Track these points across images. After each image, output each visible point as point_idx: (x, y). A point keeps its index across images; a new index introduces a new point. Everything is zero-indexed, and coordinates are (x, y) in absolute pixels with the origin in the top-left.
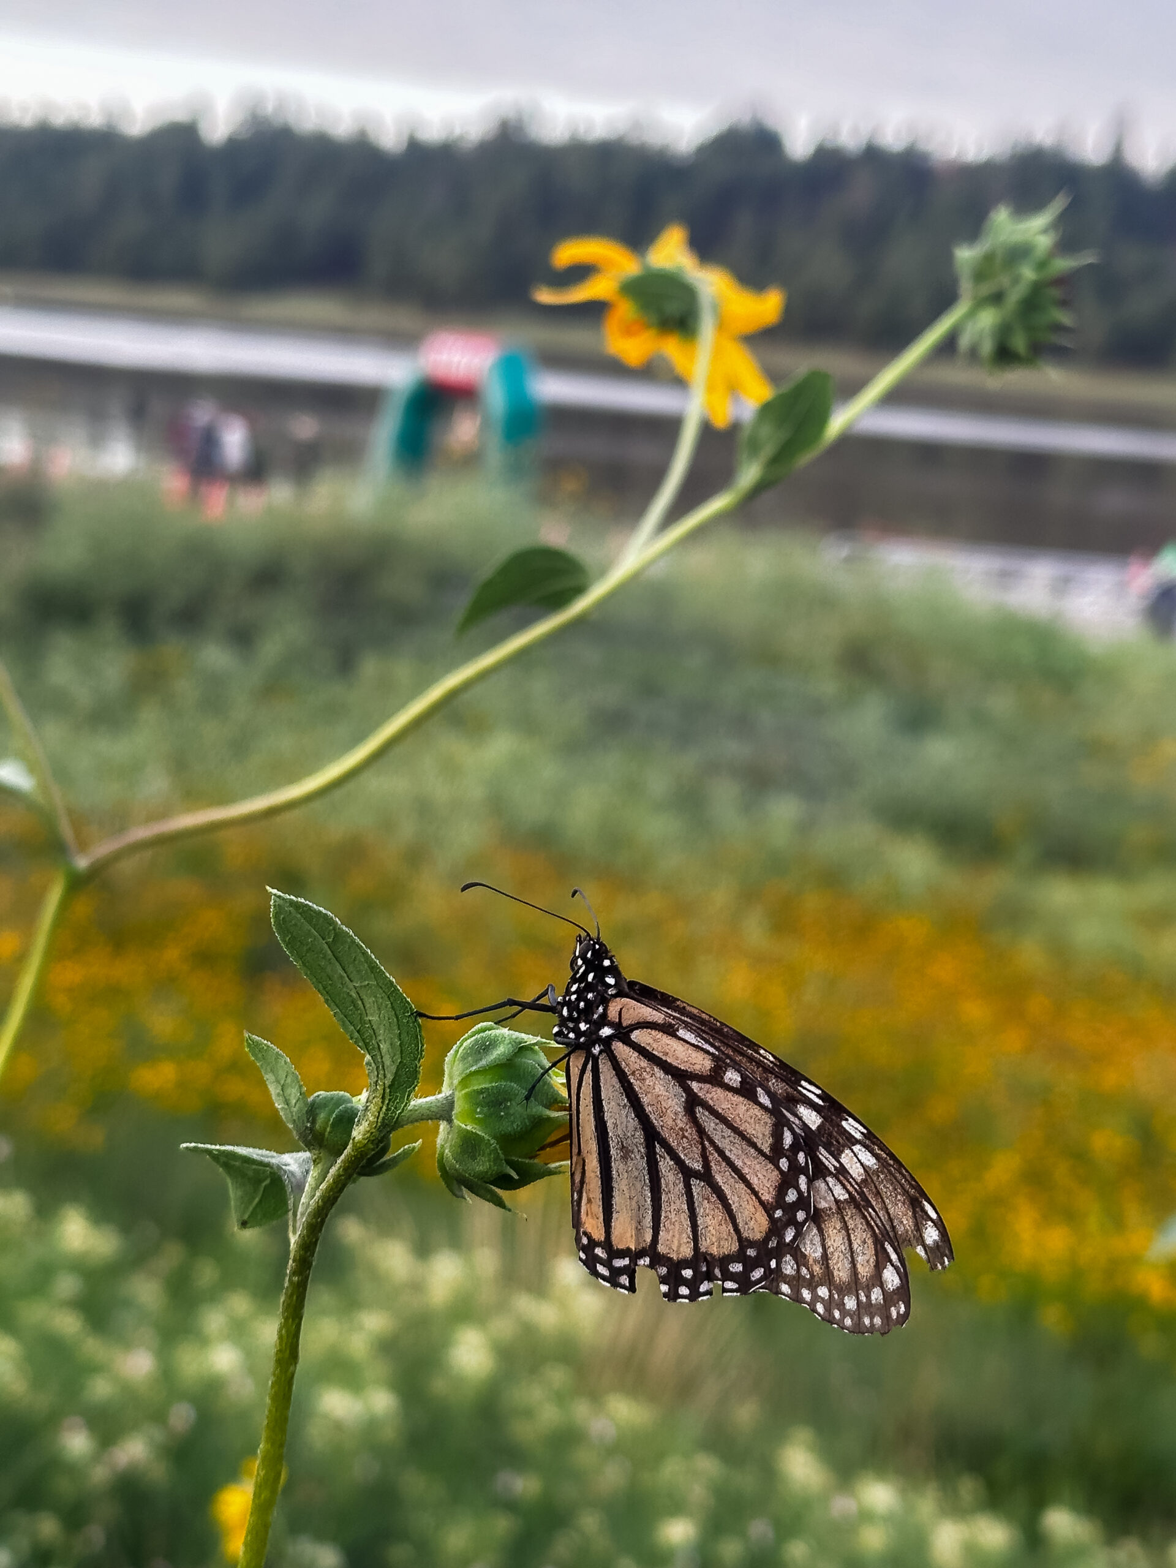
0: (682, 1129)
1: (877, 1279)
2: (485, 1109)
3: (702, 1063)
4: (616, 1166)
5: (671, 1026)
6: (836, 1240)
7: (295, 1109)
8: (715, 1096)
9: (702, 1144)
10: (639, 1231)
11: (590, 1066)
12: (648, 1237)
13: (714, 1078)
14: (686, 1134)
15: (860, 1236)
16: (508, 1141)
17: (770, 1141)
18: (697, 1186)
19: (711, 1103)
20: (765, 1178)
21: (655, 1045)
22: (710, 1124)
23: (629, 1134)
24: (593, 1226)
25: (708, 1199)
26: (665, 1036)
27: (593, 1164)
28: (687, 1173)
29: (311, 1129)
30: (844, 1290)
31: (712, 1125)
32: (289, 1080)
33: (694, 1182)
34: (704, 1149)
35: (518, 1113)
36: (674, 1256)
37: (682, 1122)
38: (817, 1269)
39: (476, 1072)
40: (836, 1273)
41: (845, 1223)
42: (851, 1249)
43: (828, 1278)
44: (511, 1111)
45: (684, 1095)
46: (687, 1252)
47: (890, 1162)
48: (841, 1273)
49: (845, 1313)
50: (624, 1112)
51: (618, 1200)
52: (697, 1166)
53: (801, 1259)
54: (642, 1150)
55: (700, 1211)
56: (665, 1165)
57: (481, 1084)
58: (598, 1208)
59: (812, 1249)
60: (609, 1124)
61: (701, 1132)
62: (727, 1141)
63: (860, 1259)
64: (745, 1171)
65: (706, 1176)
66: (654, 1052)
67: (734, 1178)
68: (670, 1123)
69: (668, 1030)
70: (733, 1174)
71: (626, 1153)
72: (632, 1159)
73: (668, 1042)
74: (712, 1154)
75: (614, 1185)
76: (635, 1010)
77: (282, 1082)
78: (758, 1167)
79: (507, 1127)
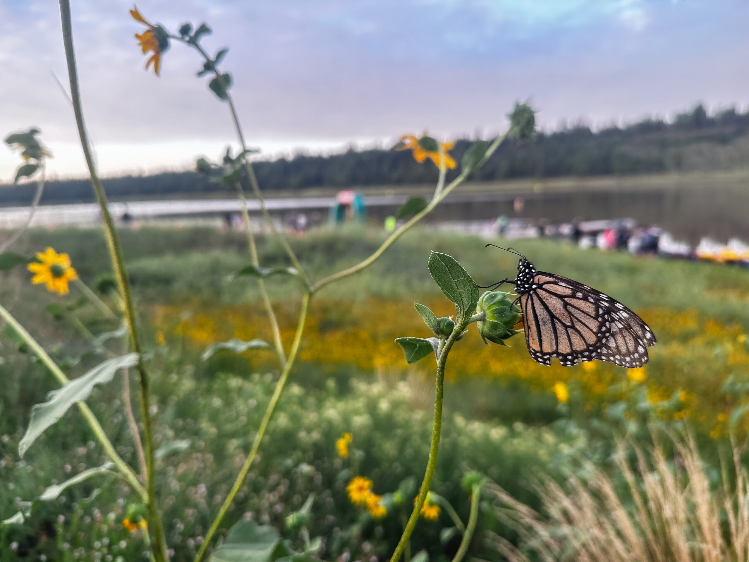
0: (563, 313)
1: (636, 351)
2: (498, 315)
3: (569, 292)
4: (542, 327)
5: (556, 282)
6: (620, 341)
7: (433, 323)
8: (574, 301)
9: (570, 317)
10: (552, 346)
11: (530, 298)
12: (555, 348)
13: (573, 296)
14: (564, 314)
15: (629, 338)
16: (506, 323)
17: (594, 313)
18: (570, 331)
19: (572, 304)
20: (594, 325)
21: (551, 288)
22: (572, 310)
23: (545, 317)
24: (535, 346)
25: (574, 334)
26: (554, 285)
27: (534, 328)
28: (566, 327)
29: (439, 329)
30: (625, 355)
31: (573, 311)
32: (430, 315)
33: (568, 329)
34: (571, 318)
35: (508, 315)
36: (564, 353)
37: (563, 311)
38: (615, 350)
39: (493, 304)
40: (621, 350)
41: (622, 335)
42: (626, 343)
43: (619, 352)
44: (506, 314)
45: (562, 302)
46: (569, 351)
47: (633, 315)
48: (623, 350)
49: (626, 362)
50: (542, 310)
51: (544, 338)
52: (569, 324)
53: (608, 348)
54: (550, 321)
55: (572, 338)
56: (558, 325)
57: (494, 308)
58: (537, 341)
59: (612, 344)
60: (538, 315)
61: (570, 313)
62: (579, 315)
63: (629, 345)
64: (586, 323)
65: (573, 327)
66: (551, 291)
67: (582, 326)
68: (559, 312)
69: (556, 283)
70: (582, 325)
71: (545, 323)
72: (546, 325)
73: (555, 287)
74: (574, 320)
75: (542, 333)
76: (543, 279)
77: (428, 316)
78: (591, 321)
79: (506, 319)
